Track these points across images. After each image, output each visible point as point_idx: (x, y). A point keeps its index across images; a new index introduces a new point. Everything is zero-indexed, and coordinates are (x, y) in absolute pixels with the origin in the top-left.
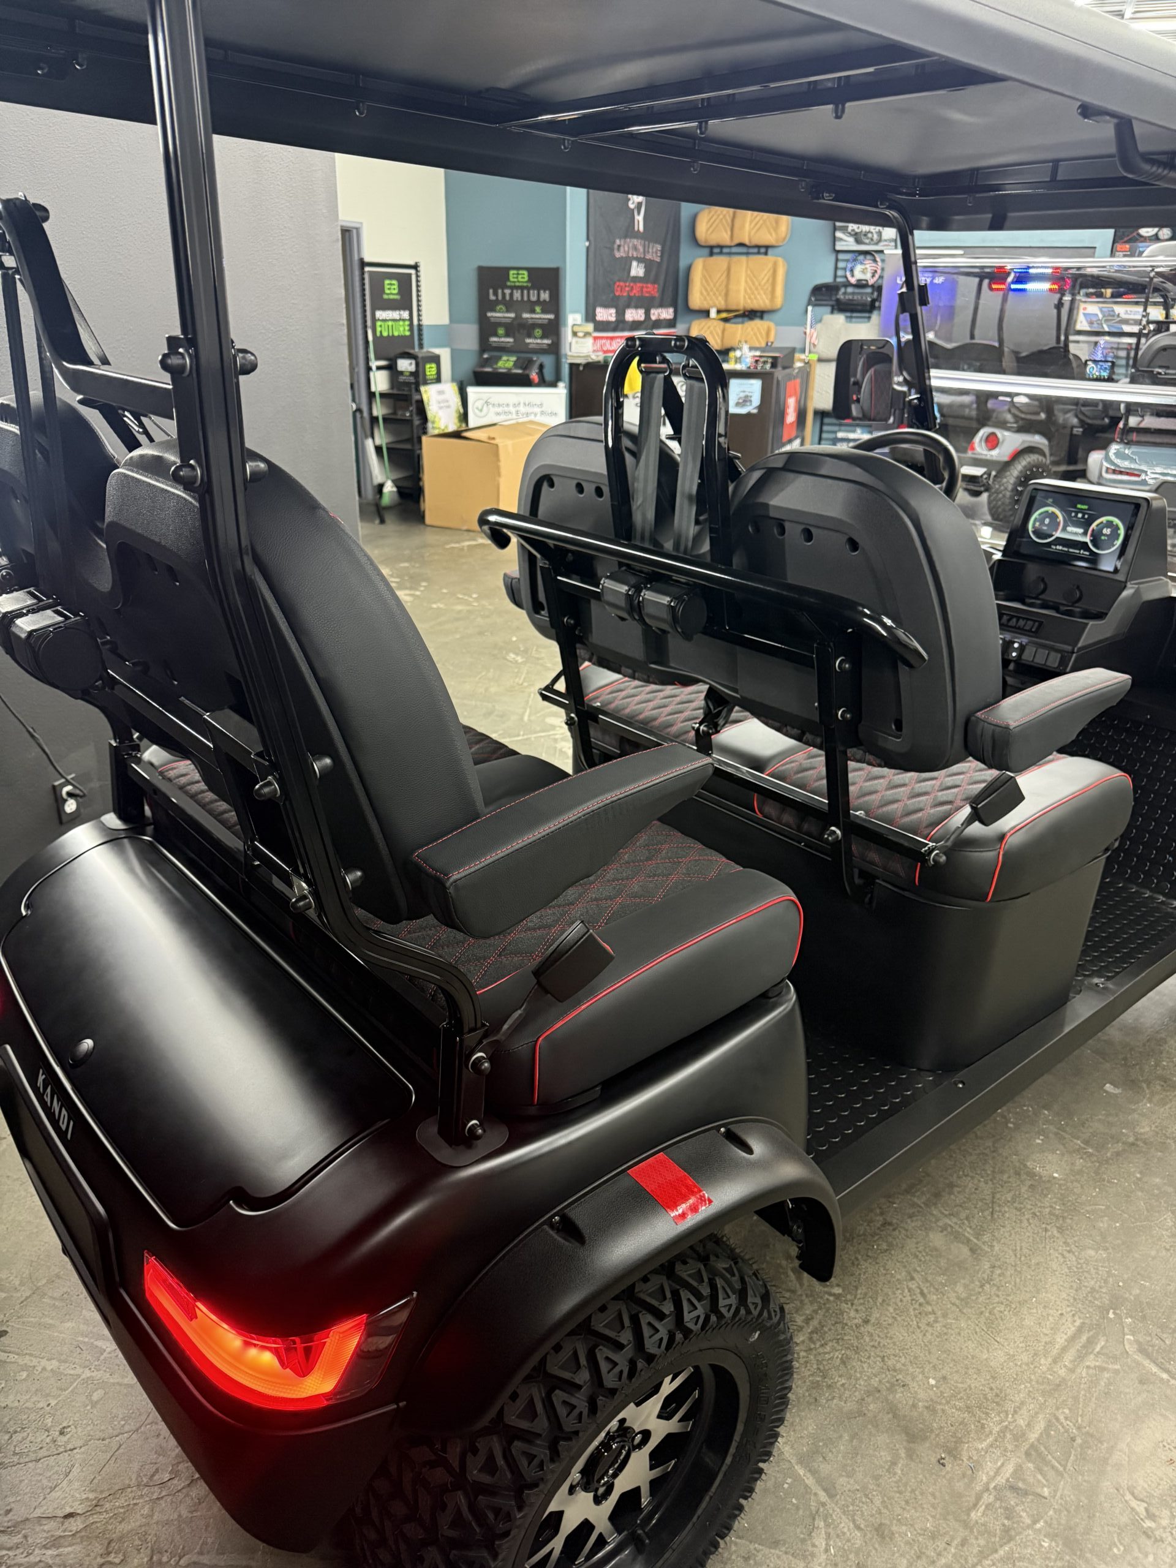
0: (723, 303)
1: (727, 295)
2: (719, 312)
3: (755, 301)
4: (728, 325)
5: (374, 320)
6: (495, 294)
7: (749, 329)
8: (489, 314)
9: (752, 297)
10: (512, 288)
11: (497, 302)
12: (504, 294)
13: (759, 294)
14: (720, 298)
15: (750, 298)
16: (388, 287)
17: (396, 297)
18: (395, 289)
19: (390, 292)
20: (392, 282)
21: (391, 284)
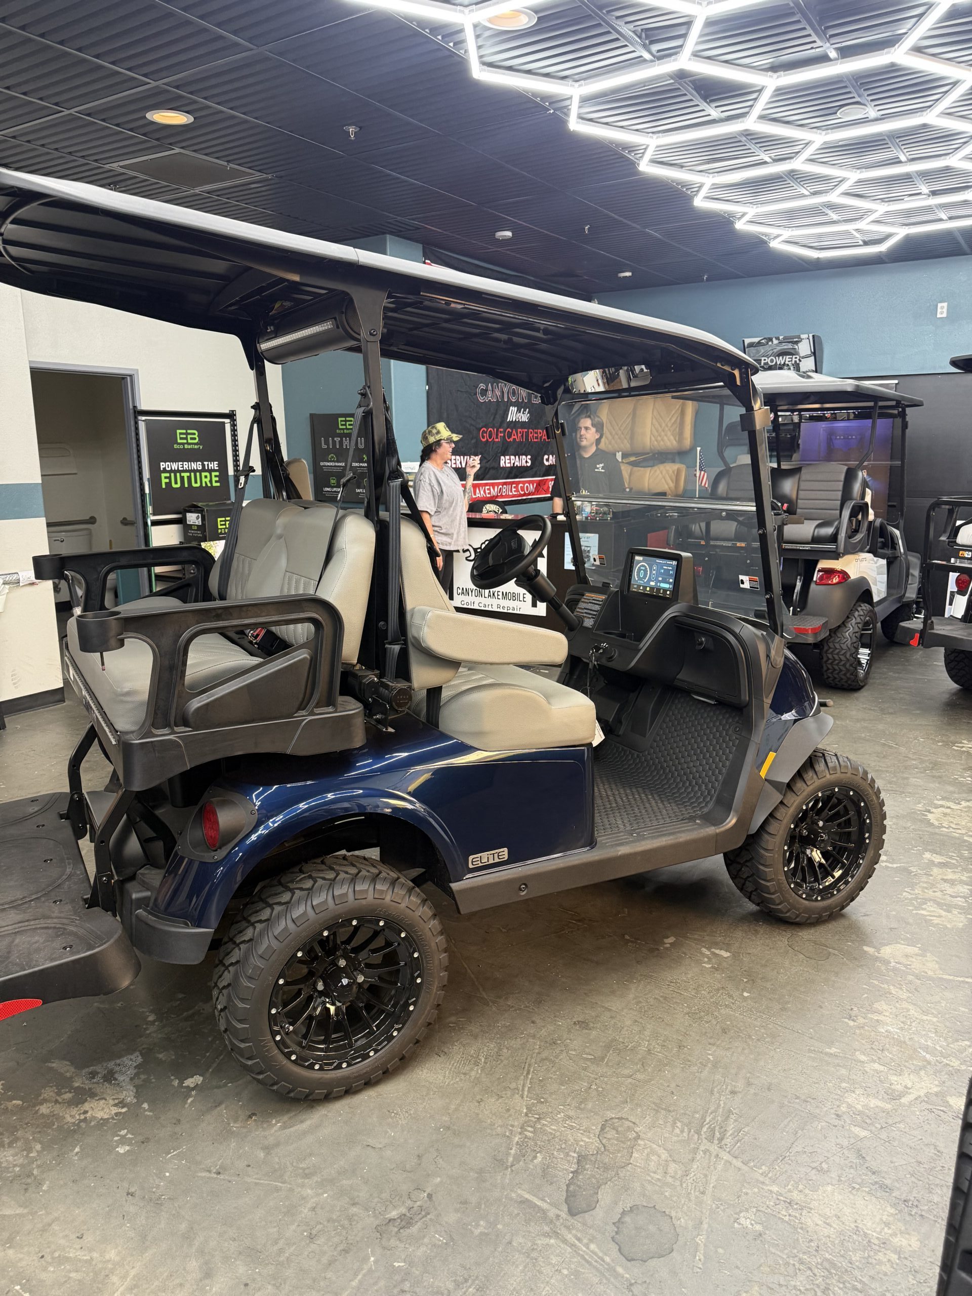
0: (628, 445)
1: (632, 438)
2: (624, 456)
3: (662, 443)
4: (635, 469)
5: (156, 472)
6: (327, 443)
7: (658, 472)
8: (322, 464)
9: (659, 438)
10: (342, 436)
11: (328, 451)
12: (334, 442)
13: (666, 435)
14: (626, 441)
15: (657, 441)
16: (182, 436)
17: (196, 447)
18: (195, 439)
19: (185, 441)
20: (189, 431)
21: (187, 434)
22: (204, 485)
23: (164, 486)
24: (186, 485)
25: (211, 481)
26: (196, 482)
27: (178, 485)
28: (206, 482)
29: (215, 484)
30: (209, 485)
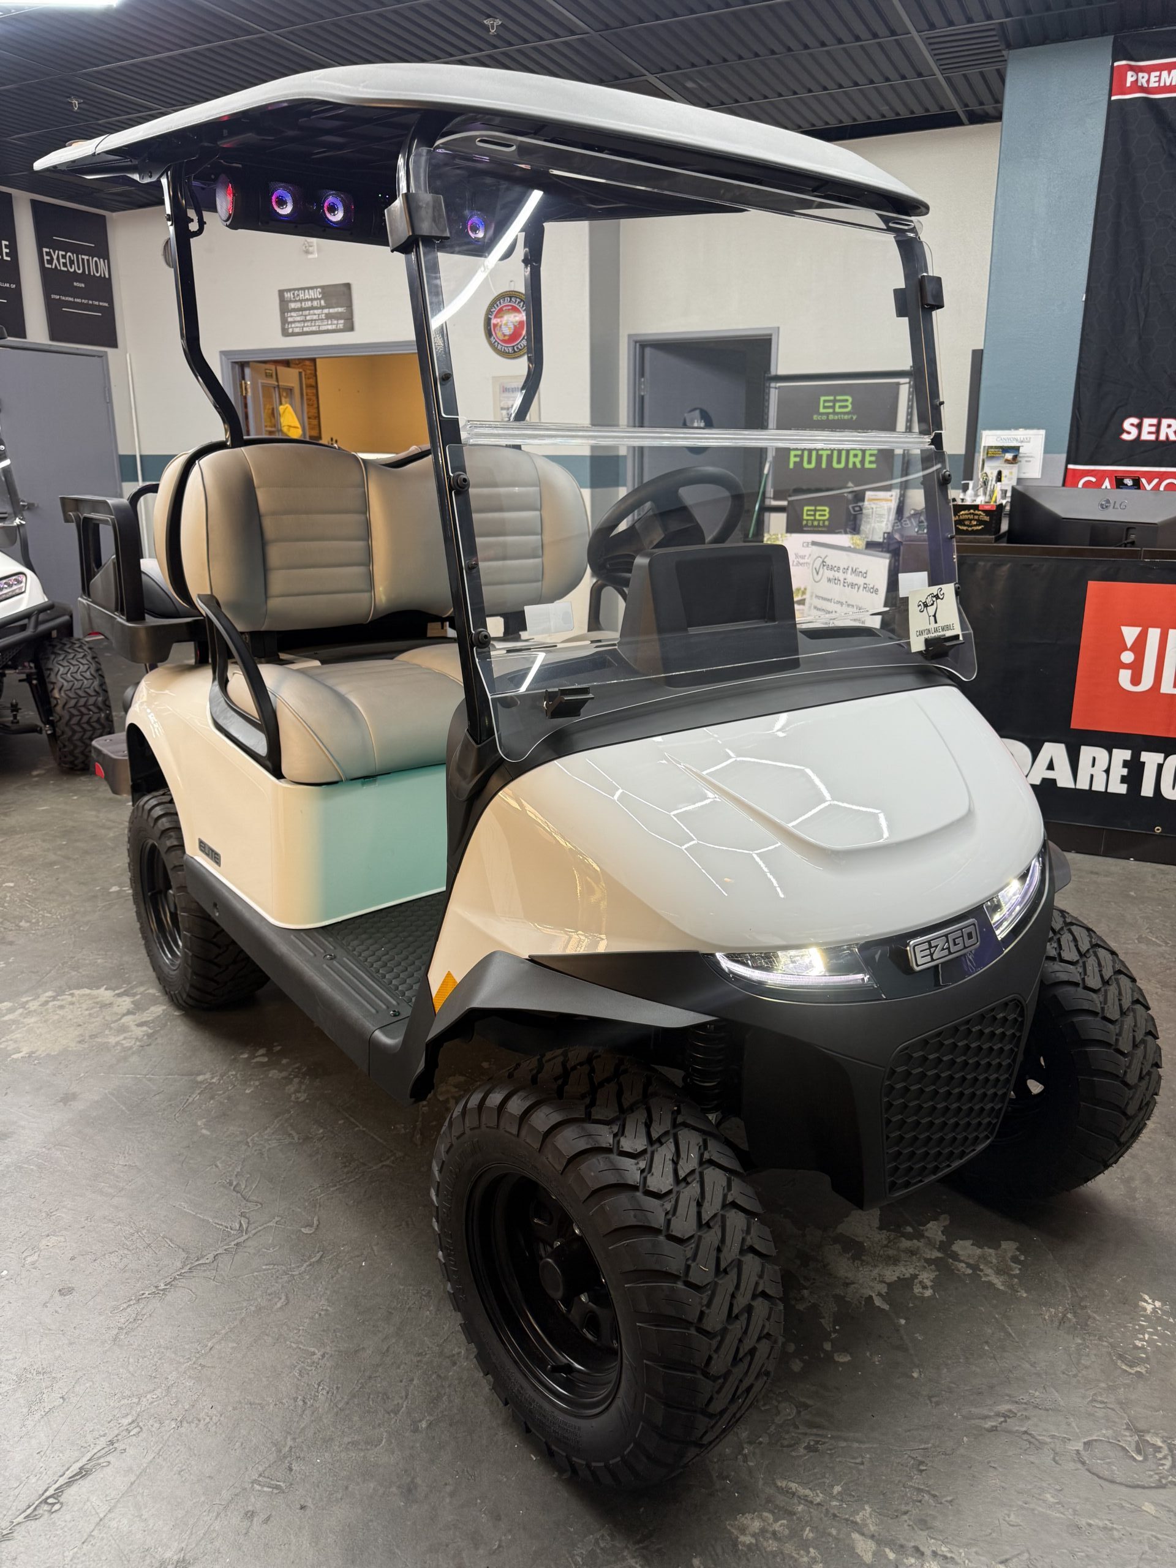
16: (826, 404)
17: (846, 417)
18: (846, 407)
19: (831, 410)
20: (838, 398)
21: (835, 401)
22: (851, 465)
23: (791, 466)
24: (824, 465)
25: (862, 462)
26: (839, 462)
27: (813, 465)
28: (854, 463)
29: (867, 465)
30: (859, 466)
